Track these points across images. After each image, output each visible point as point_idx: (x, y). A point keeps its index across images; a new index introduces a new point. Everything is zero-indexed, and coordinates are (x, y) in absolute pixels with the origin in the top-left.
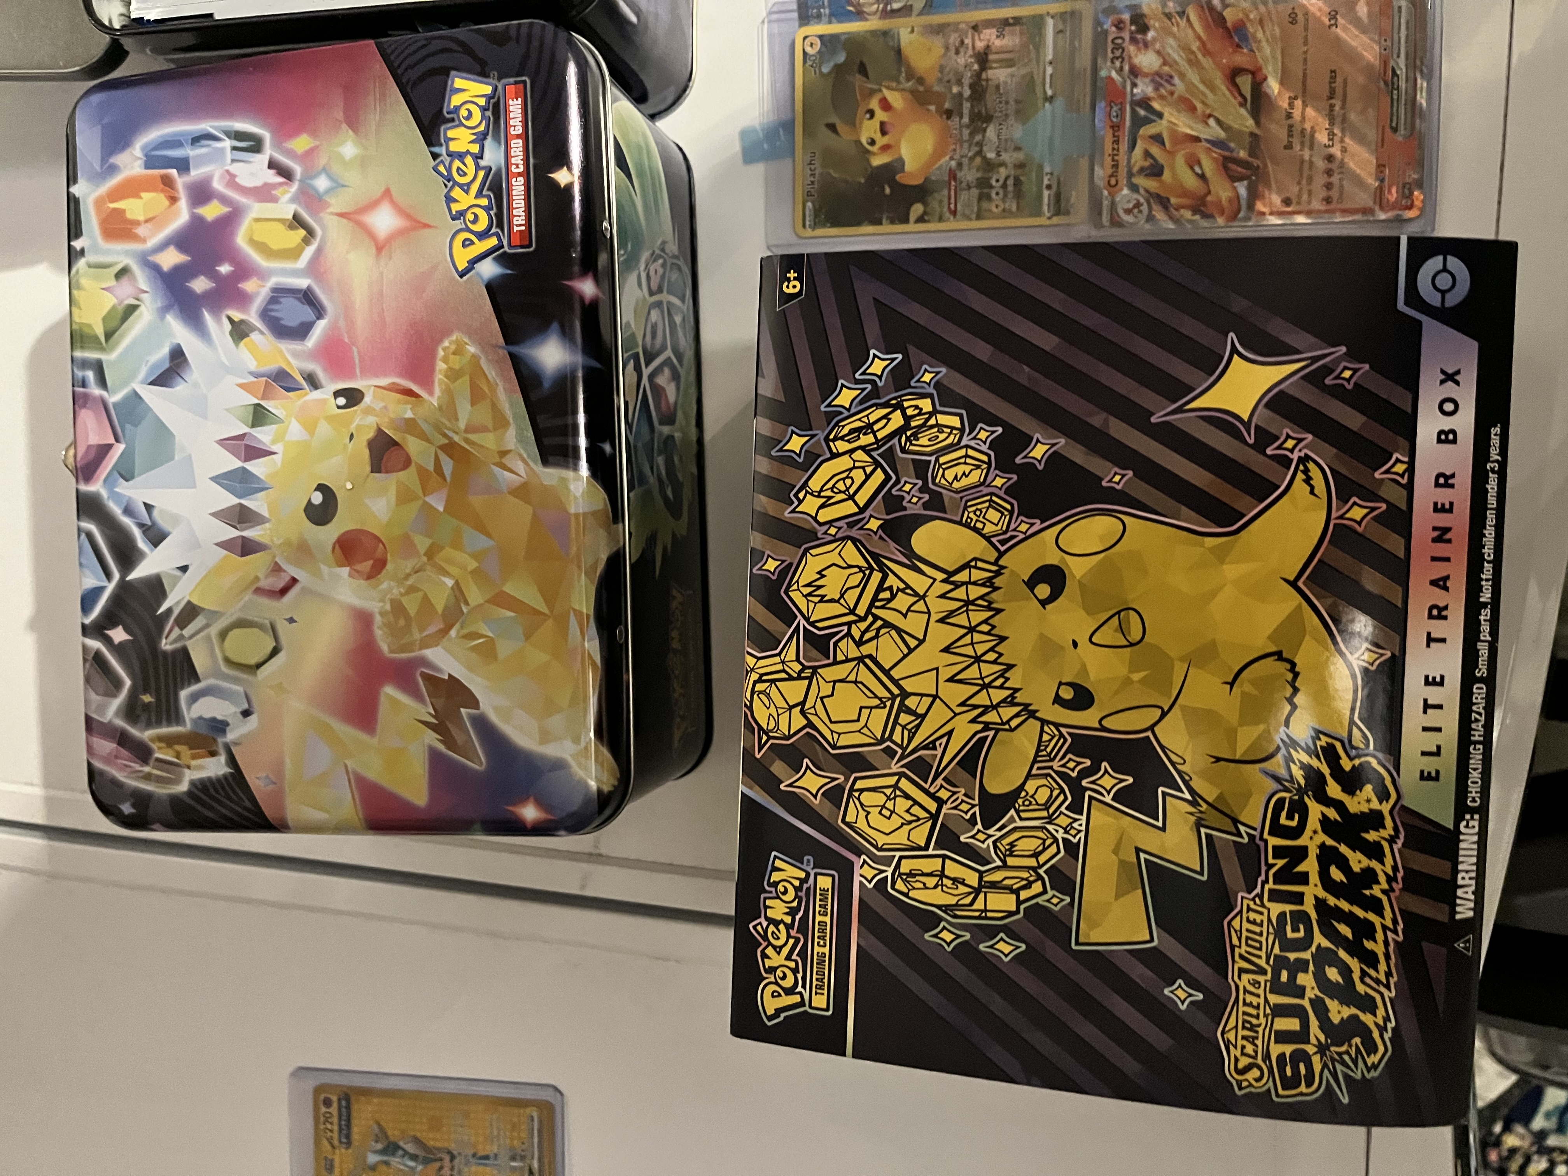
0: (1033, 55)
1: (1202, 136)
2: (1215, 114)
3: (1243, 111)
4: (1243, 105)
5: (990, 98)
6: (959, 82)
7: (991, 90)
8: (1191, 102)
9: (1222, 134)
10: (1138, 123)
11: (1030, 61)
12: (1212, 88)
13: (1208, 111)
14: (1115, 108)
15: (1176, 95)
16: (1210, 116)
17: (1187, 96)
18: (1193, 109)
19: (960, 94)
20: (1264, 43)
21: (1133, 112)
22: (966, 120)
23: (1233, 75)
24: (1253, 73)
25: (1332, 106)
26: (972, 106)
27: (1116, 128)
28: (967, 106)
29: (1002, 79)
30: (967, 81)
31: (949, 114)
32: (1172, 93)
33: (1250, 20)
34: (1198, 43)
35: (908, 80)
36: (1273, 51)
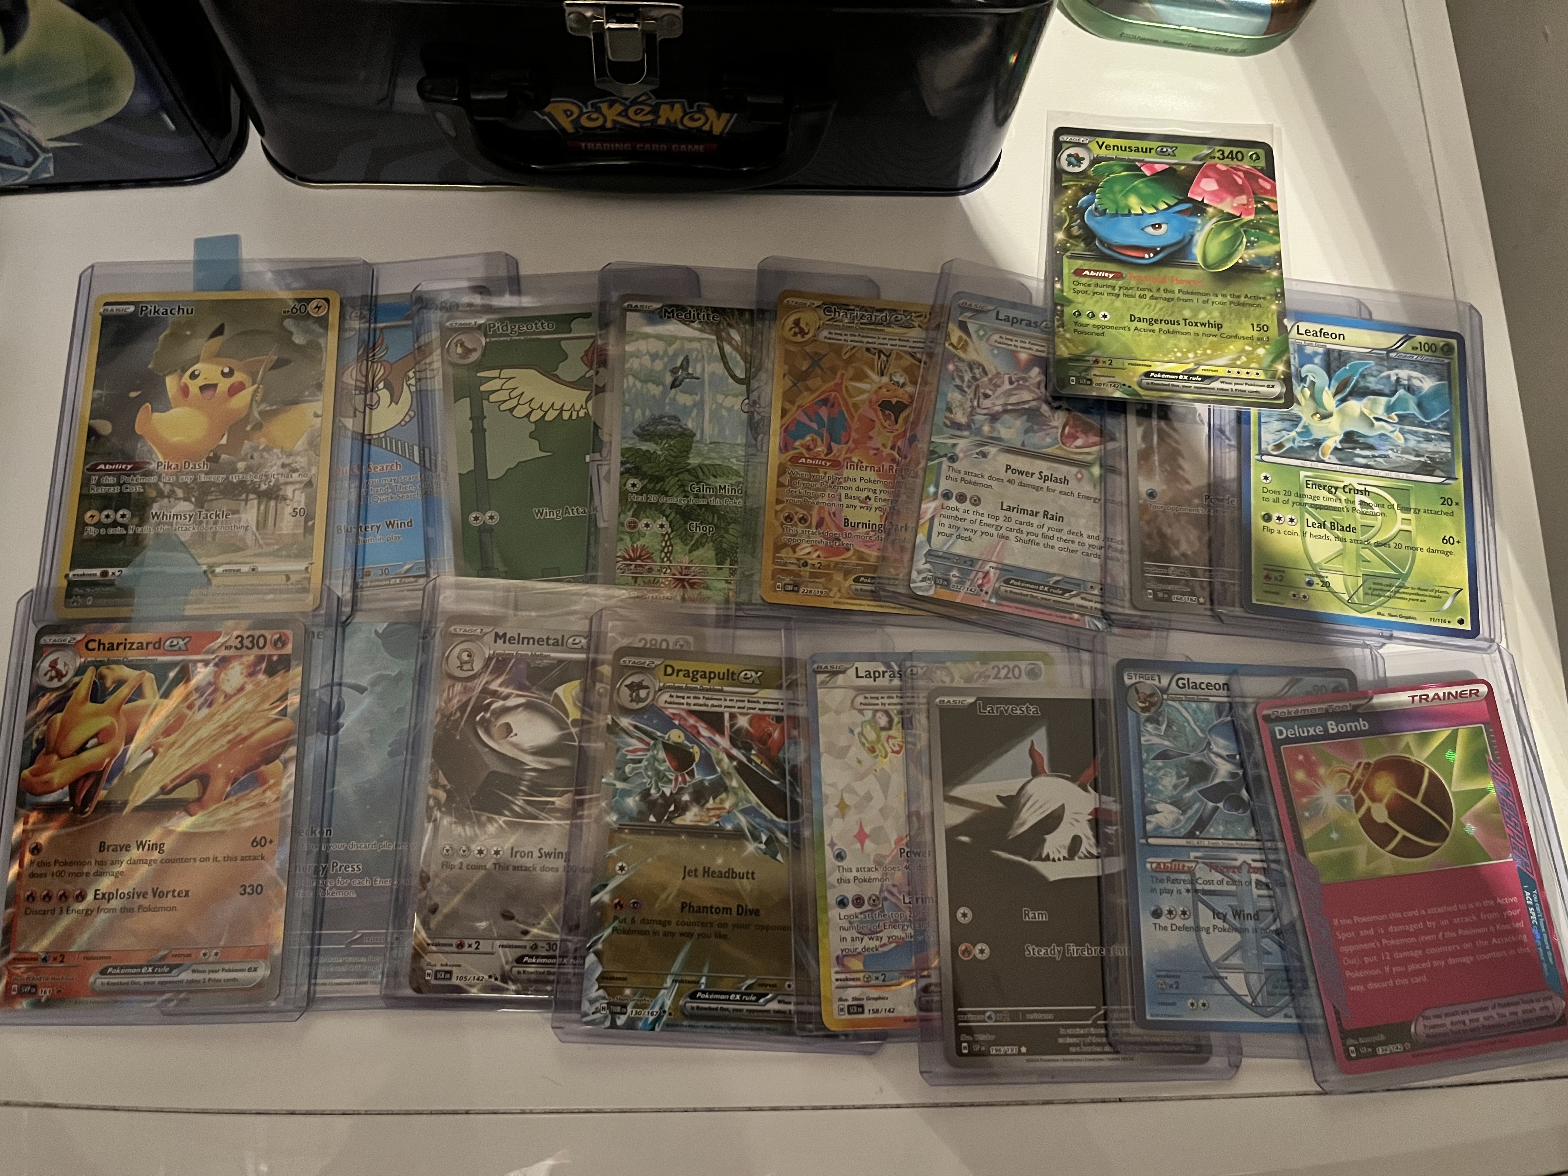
0: (266, 549)
1: (132, 746)
2: (156, 759)
3: (156, 789)
4: (163, 790)
5: (224, 505)
6: (249, 469)
7: (232, 504)
8: (175, 731)
9: (130, 768)
10: (159, 671)
11: (260, 546)
12: (188, 754)
13: (161, 750)
14: (181, 642)
15: (188, 712)
16: (156, 754)
17: (185, 724)
18: (167, 732)
19: (235, 471)
20: (233, 810)
21: (174, 664)
22: (203, 478)
23: (202, 777)
24: (199, 800)
25: (145, 895)
26: (218, 485)
27: (158, 645)
28: (221, 478)
29: (244, 516)
30: (249, 478)
31: (214, 459)
32: (190, 707)
33: (264, 792)
34: (245, 733)
35: (260, 413)
36: (223, 820)
